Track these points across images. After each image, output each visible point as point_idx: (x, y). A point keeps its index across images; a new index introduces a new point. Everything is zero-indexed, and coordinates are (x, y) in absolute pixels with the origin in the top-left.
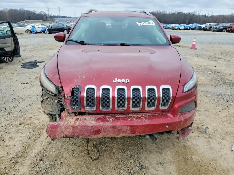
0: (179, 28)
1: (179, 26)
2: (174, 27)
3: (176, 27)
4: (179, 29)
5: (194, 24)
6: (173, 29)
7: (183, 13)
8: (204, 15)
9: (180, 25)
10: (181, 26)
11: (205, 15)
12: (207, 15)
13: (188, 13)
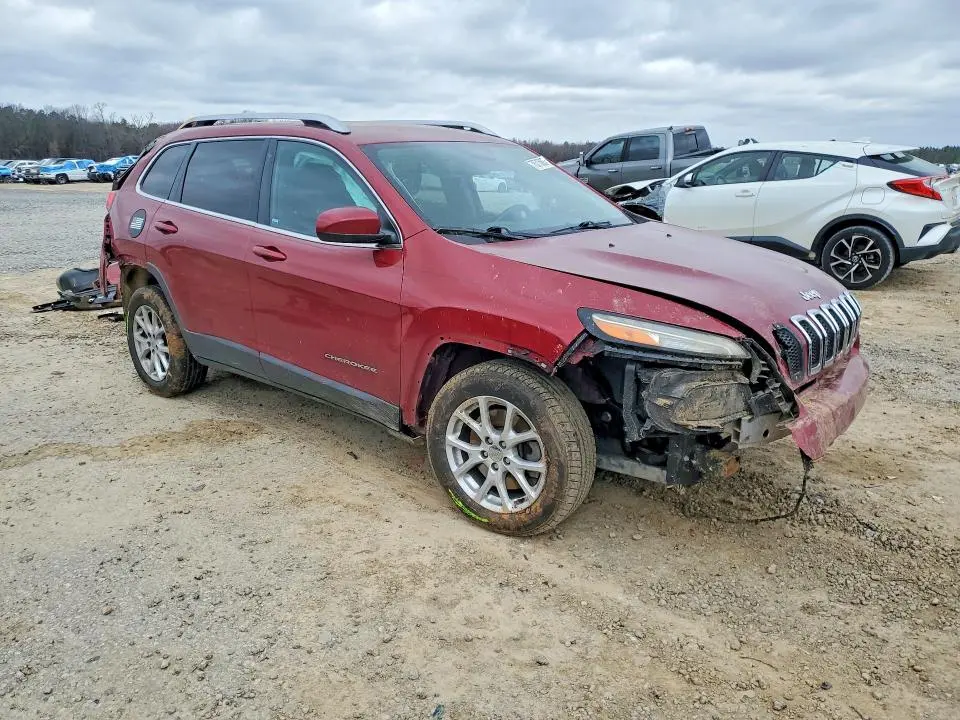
0: (65, 176)
1: (61, 168)
2: (35, 171)
3: (46, 170)
4: (63, 179)
5: (130, 157)
6: (37, 182)
7: (22, 110)
8: (119, 122)
9: (65, 163)
10: (73, 167)
11: (124, 121)
12: (130, 121)
13: (47, 112)
